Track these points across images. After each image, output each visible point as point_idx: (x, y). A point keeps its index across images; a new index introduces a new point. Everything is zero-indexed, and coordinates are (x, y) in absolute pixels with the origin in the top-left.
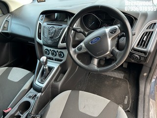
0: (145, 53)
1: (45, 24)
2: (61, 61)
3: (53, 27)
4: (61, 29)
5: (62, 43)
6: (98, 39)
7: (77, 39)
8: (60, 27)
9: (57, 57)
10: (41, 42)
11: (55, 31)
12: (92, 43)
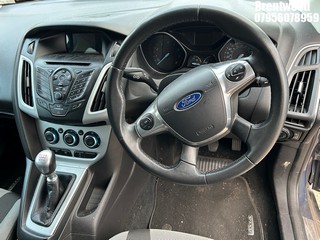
0: (305, 122)
1: (41, 63)
2: (93, 155)
3: (66, 70)
4: (88, 74)
5: (92, 110)
6: (197, 96)
7: (133, 97)
8: (84, 69)
9: (82, 147)
10: (33, 110)
11: (72, 80)
12: (179, 107)
